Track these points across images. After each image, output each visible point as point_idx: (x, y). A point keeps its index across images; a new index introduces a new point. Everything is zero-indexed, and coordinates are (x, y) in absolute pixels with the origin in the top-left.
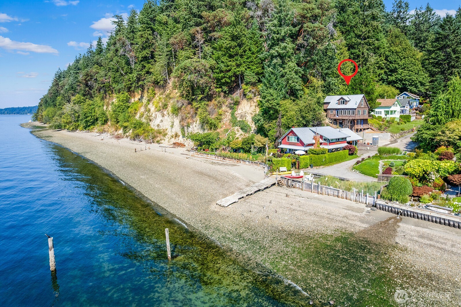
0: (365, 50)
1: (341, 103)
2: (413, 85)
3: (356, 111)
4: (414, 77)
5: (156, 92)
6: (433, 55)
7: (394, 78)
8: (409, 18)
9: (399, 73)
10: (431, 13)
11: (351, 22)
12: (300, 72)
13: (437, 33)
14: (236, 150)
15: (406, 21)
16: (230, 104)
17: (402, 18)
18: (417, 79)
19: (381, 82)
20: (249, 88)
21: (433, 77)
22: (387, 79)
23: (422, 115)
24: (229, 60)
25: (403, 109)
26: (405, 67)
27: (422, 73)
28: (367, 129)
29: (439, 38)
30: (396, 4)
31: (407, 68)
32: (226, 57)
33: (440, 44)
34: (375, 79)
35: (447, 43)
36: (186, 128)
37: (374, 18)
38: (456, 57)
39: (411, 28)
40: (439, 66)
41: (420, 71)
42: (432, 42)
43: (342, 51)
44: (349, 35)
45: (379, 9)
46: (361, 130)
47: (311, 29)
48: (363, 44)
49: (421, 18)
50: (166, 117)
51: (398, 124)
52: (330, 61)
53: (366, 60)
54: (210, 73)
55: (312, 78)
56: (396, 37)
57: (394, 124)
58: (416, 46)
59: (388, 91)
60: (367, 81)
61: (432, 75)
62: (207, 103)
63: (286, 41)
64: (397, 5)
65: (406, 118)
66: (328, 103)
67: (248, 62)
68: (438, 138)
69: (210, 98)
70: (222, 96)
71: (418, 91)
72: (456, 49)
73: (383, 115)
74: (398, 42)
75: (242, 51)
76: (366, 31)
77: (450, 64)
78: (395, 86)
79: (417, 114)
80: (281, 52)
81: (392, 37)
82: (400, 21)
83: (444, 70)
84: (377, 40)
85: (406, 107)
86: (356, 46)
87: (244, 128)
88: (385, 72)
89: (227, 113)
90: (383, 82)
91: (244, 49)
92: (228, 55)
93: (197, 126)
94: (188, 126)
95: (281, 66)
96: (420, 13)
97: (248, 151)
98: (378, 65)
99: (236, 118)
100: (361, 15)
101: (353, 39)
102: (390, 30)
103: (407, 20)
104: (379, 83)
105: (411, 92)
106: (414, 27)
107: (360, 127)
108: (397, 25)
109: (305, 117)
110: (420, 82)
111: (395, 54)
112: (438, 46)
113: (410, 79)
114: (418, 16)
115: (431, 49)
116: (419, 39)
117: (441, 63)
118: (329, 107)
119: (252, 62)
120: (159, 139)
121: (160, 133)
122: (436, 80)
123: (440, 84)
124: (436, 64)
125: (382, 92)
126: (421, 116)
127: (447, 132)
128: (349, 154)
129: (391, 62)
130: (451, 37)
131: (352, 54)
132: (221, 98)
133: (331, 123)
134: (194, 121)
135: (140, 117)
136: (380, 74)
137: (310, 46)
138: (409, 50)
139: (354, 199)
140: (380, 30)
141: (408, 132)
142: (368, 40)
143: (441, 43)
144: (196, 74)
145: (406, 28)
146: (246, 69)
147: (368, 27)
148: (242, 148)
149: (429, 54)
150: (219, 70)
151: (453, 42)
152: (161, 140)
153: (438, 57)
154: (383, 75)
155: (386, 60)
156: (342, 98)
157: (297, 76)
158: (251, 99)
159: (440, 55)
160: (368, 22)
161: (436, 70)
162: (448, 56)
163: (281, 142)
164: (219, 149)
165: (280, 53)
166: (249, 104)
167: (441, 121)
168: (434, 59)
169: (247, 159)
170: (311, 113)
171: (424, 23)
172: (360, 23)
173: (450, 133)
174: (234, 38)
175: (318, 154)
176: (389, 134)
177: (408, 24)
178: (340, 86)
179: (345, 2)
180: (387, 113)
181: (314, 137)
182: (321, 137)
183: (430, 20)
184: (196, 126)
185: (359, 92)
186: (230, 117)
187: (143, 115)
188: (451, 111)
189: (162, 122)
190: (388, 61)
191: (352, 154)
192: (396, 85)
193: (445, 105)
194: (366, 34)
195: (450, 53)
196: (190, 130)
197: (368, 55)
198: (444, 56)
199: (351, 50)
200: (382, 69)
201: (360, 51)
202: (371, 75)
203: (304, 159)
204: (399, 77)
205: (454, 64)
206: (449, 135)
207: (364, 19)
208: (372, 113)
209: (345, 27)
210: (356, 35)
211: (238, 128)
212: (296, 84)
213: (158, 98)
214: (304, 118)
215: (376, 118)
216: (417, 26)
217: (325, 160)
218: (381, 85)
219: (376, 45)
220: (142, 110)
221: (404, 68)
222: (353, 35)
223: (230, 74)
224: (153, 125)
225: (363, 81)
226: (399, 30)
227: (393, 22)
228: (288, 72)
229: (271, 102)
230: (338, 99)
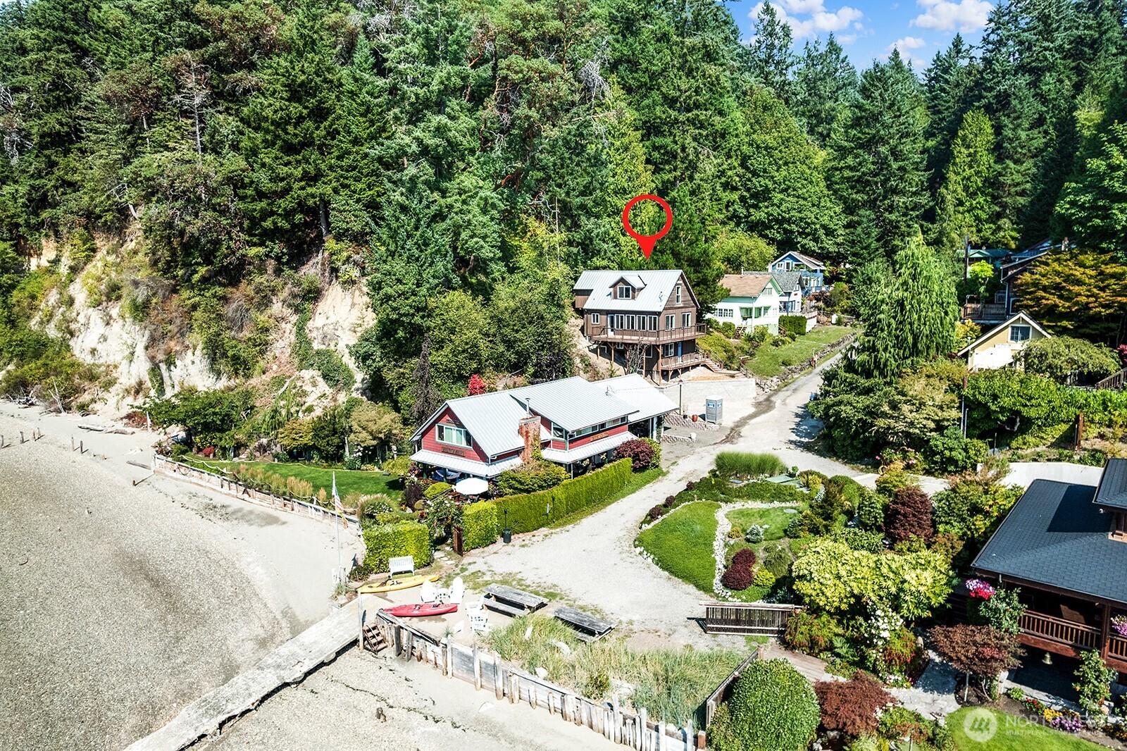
0: (689, 140)
1: (621, 296)
2: (808, 234)
3: (662, 318)
4: (809, 214)
5: (98, 243)
6: (850, 160)
7: (763, 214)
8: (792, 64)
9: (776, 201)
10: (838, 57)
11: (650, 62)
12: (494, 206)
13: (856, 107)
14: (297, 454)
15: (786, 69)
16: (295, 296)
17: (778, 63)
18: (817, 219)
19: (732, 224)
20: (346, 249)
21: (852, 214)
22: (746, 217)
23: (833, 312)
24: (286, 158)
25: (786, 299)
26: (789, 187)
27: (829, 204)
28: (694, 367)
29: (862, 118)
30: (761, 27)
31: (794, 190)
32: (275, 152)
33: (863, 134)
34: (717, 216)
35: (879, 131)
36: (163, 366)
37: (710, 56)
38: (900, 169)
39: (798, 88)
40: (865, 188)
41: (822, 200)
42: (846, 127)
43: (626, 140)
44: (648, 98)
45: (722, 35)
46: (676, 373)
47: (521, 75)
48: (684, 123)
49: (819, 67)
50: (116, 326)
51: (776, 344)
52: (590, 170)
53: (693, 167)
54: (226, 197)
55: (532, 223)
56: (766, 108)
57: (766, 346)
58: (811, 132)
59: (750, 251)
60: (691, 229)
61: (850, 209)
62: (219, 290)
63: (448, 110)
64: (765, 27)
65: (793, 326)
66: (587, 292)
67: (341, 167)
68: (881, 423)
69: (234, 274)
70: (270, 271)
71: (819, 248)
72: (898, 149)
73: (737, 320)
74: (769, 120)
75: (324, 133)
76: (690, 88)
77: (889, 185)
78: (766, 237)
79: (819, 309)
80: (430, 142)
81: (755, 109)
82: (772, 68)
83: (876, 199)
84: (721, 113)
85: (793, 293)
86: (666, 128)
87: (334, 375)
88: (742, 199)
89: (283, 325)
90: (738, 225)
91: (330, 126)
92: (279, 143)
93: (197, 361)
94: (170, 363)
95: (434, 187)
96: (815, 54)
97: (335, 457)
98: (723, 180)
99: (309, 343)
100: (677, 44)
101: (658, 108)
102: (751, 89)
103: (787, 67)
104: (728, 227)
105: (805, 251)
106: (804, 86)
107: (671, 364)
108: (766, 79)
109: (515, 342)
110: (824, 227)
111: (764, 152)
112: (860, 138)
113: (801, 219)
114: (813, 60)
115: (846, 144)
116: (815, 116)
117: (868, 181)
118: (590, 304)
119: (354, 168)
120: (86, 398)
121: (92, 378)
122: (859, 223)
123: (868, 234)
124: (857, 181)
125: (734, 252)
126: (829, 315)
127: (906, 408)
128: (635, 470)
129: (755, 174)
130: (887, 118)
131: (655, 148)
132: (265, 276)
133: (594, 351)
134: (187, 347)
135: (42, 323)
136: (728, 202)
137: (520, 128)
138: (797, 143)
139: (618, 735)
140: (724, 88)
141: (801, 370)
142: (695, 112)
143: (867, 130)
144: (179, 204)
145: (786, 88)
146: (336, 191)
147: (694, 78)
148: (314, 447)
149: (842, 155)
150: (256, 189)
151: (891, 131)
152: (94, 401)
153: (860, 164)
154: (736, 206)
155: (743, 168)
156: (622, 280)
157: (485, 219)
158: (354, 282)
159: (865, 160)
160: (694, 66)
161: (859, 197)
162: (882, 164)
163: (419, 442)
164: (246, 446)
165: (427, 147)
166: (348, 300)
167: (885, 365)
168: (852, 169)
169: (312, 501)
170: (531, 328)
171: (825, 79)
172: (674, 66)
173: (911, 412)
174: (297, 92)
175: (528, 491)
176: (752, 381)
177: (790, 77)
178: (622, 239)
179: (632, 6)
180: (748, 313)
181: (521, 428)
182: (546, 422)
183: (838, 74)
184: (193, 362)
185: (672, 261)
186: (293, 338)
187: (51, 316)
188: (910, 339)
189: (105, 340)
190: (747, 169)
191: (644, 469)
192: (768, 232)
193: (894, 318)
194: (690, 97)
195: (886, 158)
196: (177, 373)
197: (697, 154)
198: (873, 163)
199: (652, 137)
200: (735, 189)
201: (676, 142)
202: (708, 208)
203: (477, 517)
204: (775, 211)
205: (897, 185)
206: (911, 416)
207: (685, 55)
208: (708, 316)
209: (636, 75)
210: (665, 97)
211: (316, 373)
212: (482, 243)
213: (100, 264)
214: (509, 344)
215: (717, 329)
216: (811, 84)
217: (553, 509)
218: (731, 231)
219: (718, 127)
220: (53, 297)
221: (786, 190)
222: (659, 98)
223: (285, 203)
224: (80, 349)
225: (682, 230)
226: (772, 91)
227: (758, 71)
228: (459, 205)
229: (394, 305)
230: (612, 283)
